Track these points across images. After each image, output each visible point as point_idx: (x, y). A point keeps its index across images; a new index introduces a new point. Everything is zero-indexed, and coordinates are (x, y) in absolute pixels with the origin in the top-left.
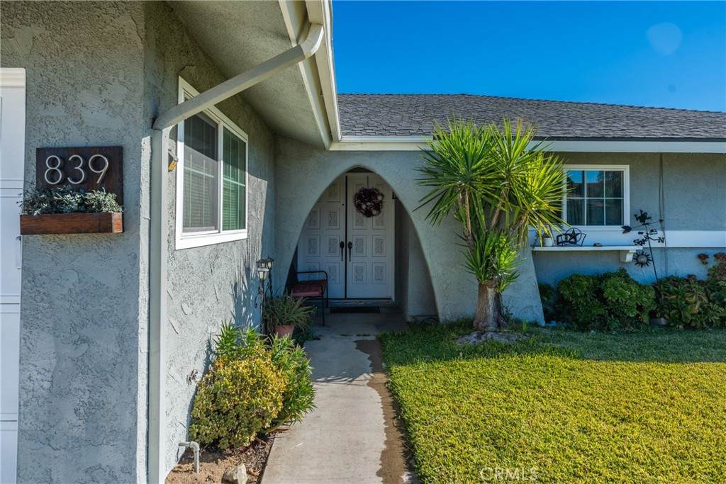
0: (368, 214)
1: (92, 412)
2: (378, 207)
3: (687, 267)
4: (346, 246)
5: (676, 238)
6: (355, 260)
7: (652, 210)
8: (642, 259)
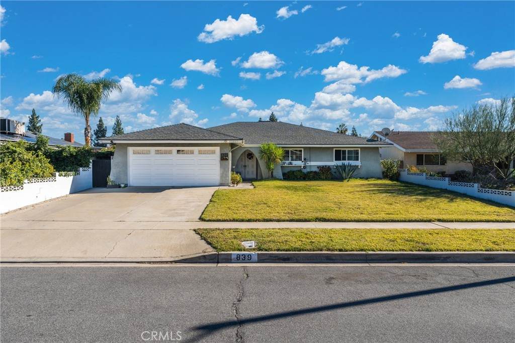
0: (250, 159)
1: (226, 175)
2: (252, 157)
3: (315, 169)
4: (245, 166)
5: (313, 163)
6: (247, 169)
7: (308, 157)
8: (305, 167)
